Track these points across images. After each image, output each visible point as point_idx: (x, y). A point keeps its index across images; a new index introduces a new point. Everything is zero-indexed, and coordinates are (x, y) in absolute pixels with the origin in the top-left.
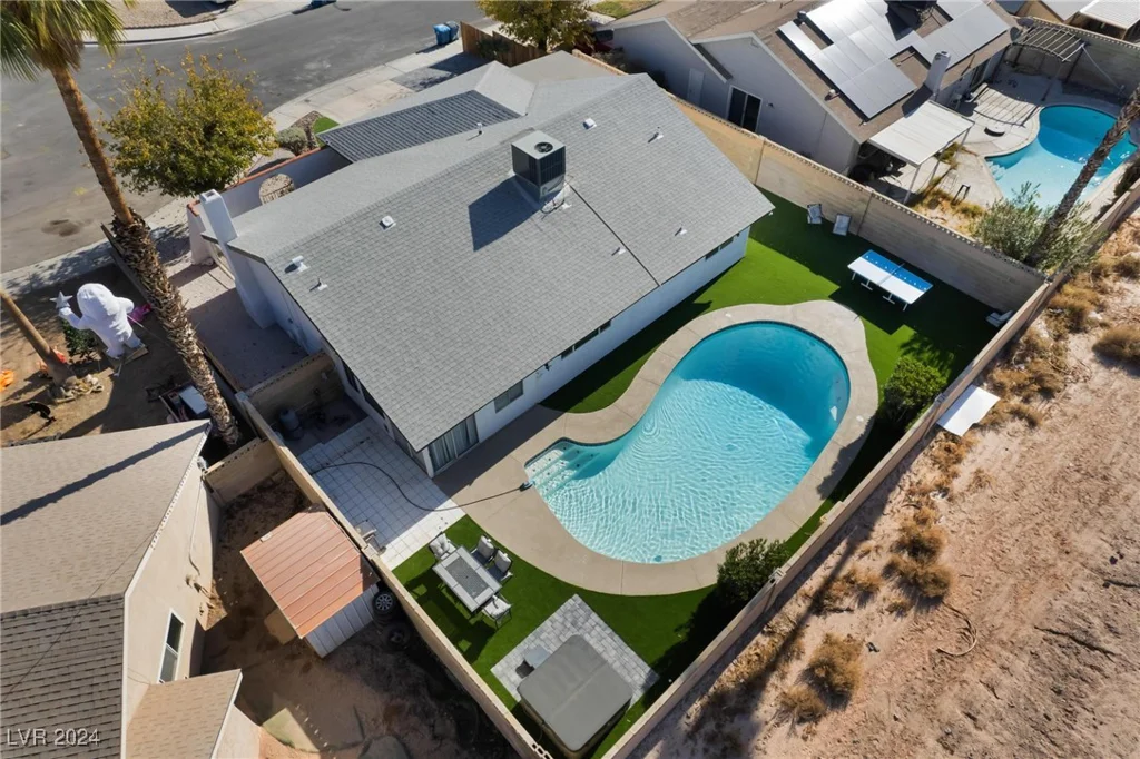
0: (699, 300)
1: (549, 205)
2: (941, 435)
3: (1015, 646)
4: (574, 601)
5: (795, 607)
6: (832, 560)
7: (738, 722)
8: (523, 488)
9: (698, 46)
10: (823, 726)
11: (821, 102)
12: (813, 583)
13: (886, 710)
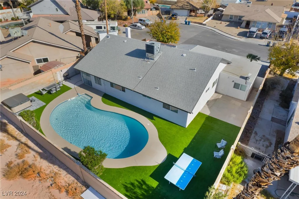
4: (44, 104)
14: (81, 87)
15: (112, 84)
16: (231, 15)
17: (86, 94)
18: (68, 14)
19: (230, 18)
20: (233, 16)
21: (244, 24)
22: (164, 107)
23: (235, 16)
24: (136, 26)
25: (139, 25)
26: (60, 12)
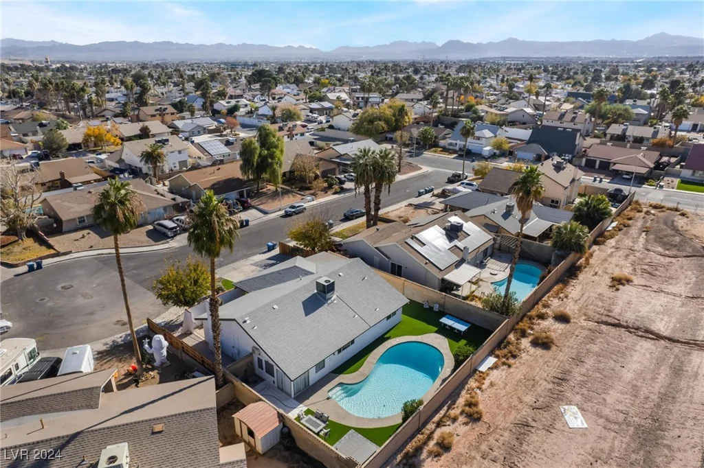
1: (329, 301)
2: (478, 372)
3: (505, 429)
4: (352, 431)
5: (431, 426)
6: (442, 412)
7: (413, 459)
8: (328, 399)
9: (376, 248)
10: (443, 458)
11: (423, 265)
12: (436, 419)
13: (463, 451)
15: (340, 350)
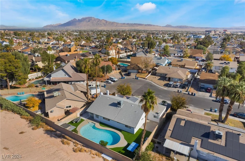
0: (122, 131)
1: (118, 107)
4: (75, 127)
11: (168, 129)
14: (89, 119)
15: (104, 118)
16: (161, 73)
17: (92, 122)
18: (71, 77)
19: (161, 74)
20: (162, 73)
21: (167, 79)
22: (126, 126)
23: (163, 74)
24: (108, 82)
25: (110, 81)
26: (67, 76)
